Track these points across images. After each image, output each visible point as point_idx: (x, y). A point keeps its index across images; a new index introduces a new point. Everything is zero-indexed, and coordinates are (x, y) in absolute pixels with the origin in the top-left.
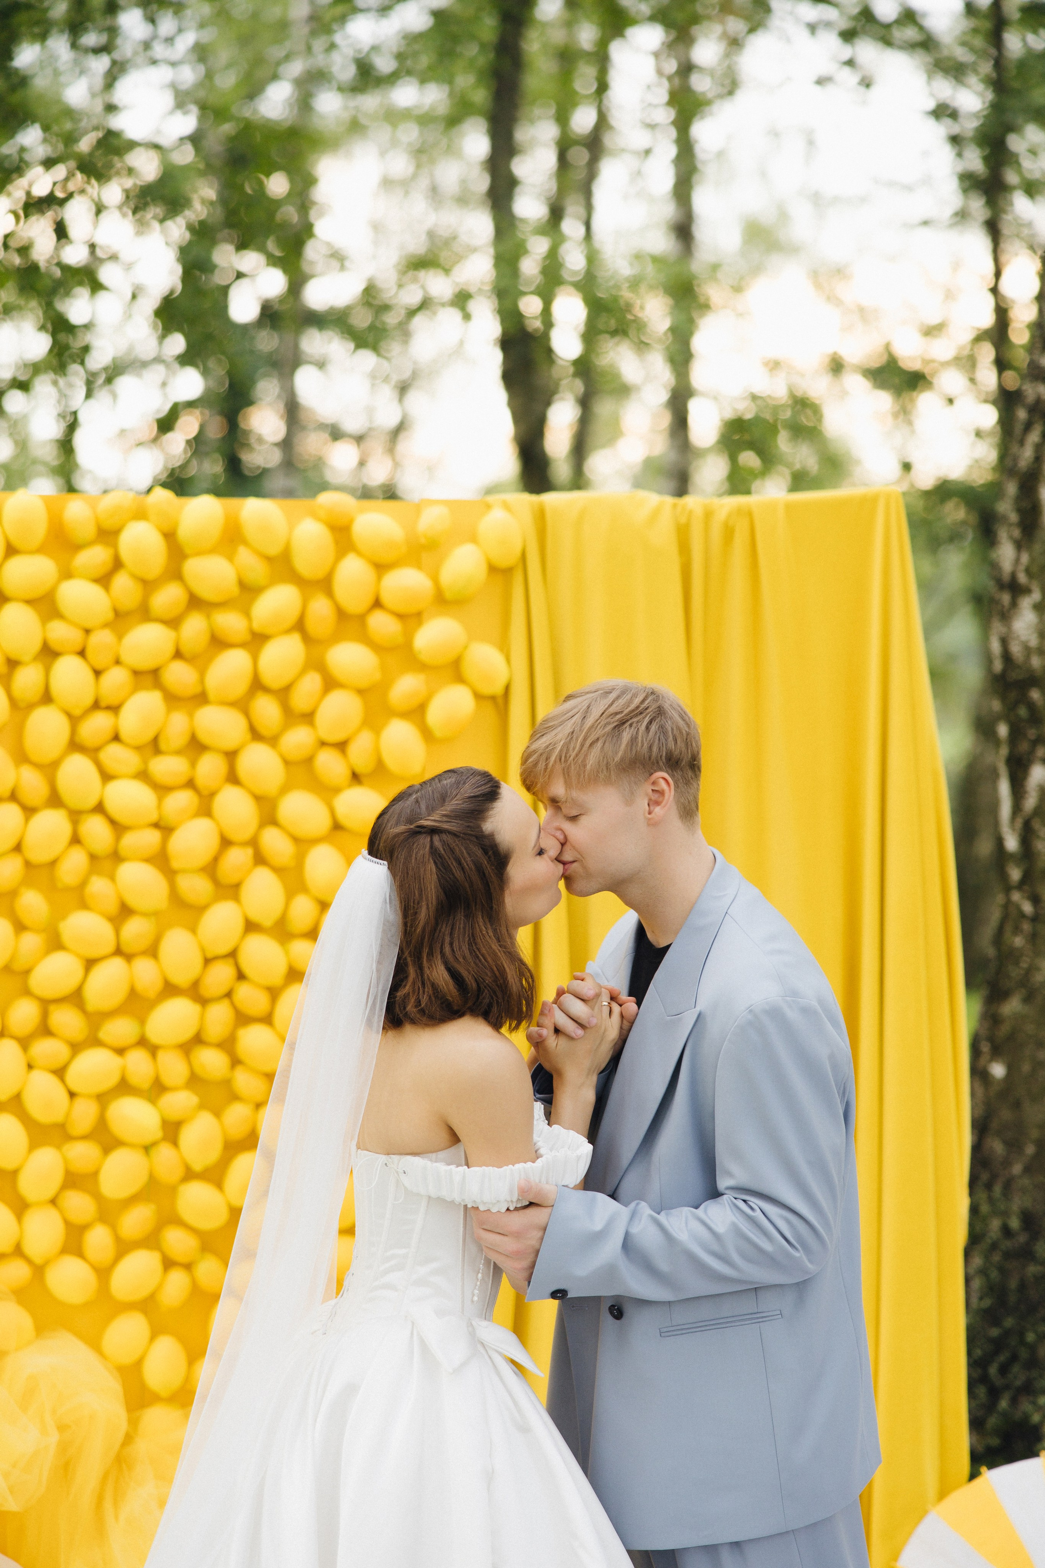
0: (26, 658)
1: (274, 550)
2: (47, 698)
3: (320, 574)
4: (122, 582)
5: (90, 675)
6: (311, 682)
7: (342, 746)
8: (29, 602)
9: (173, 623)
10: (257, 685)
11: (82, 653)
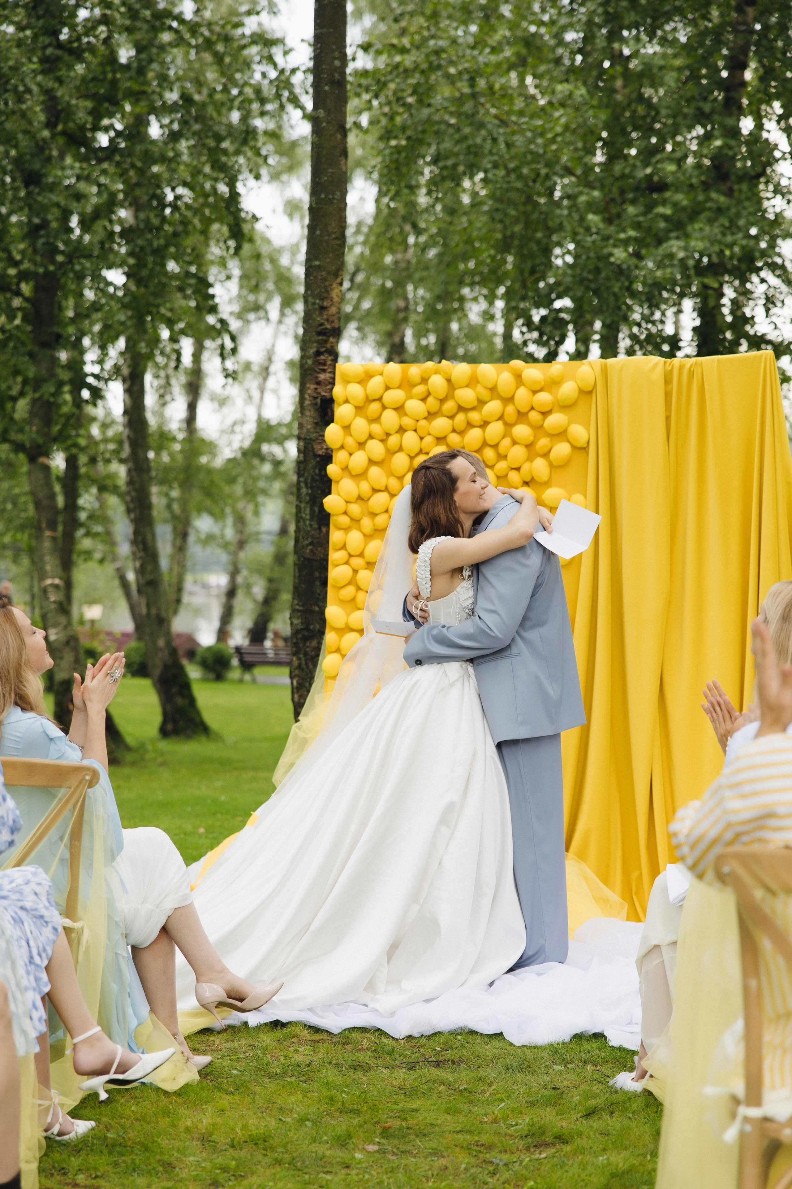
0: (392, 432)
1: (490, 386)
2: (400, 449)
3: (510, 396)
4: (430, 399)
5: (418, 439)
6: (507, 441)
7: (518, 469)
8: (395, 409)
9: (452, 417)
10: (485, 444)
11: (415, 430)
